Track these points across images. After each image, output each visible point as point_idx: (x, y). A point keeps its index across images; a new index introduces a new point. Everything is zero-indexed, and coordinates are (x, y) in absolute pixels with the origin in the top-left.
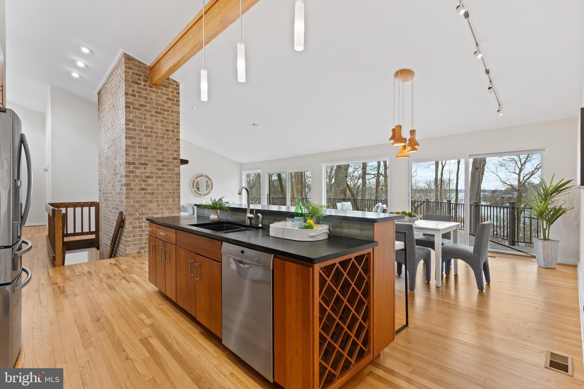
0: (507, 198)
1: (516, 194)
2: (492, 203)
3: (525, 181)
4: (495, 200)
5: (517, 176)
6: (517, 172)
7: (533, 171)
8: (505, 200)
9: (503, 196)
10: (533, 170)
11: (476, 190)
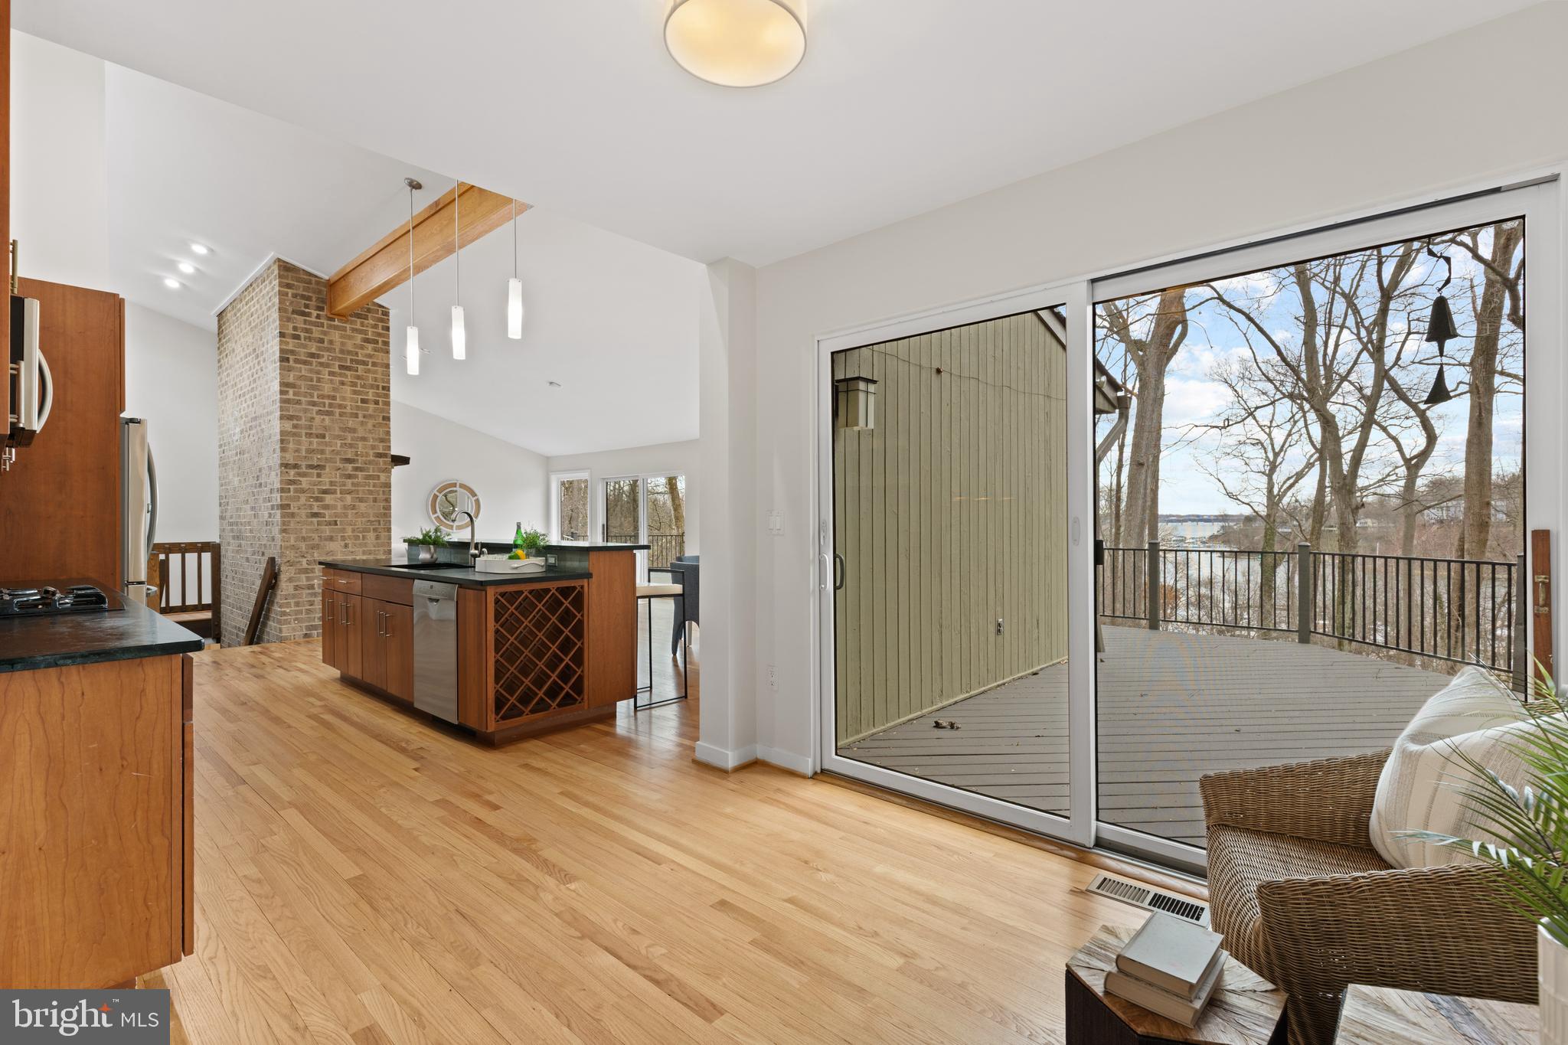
5: (1267, 481)
6: (1266, 473)
11: (1138, 516)
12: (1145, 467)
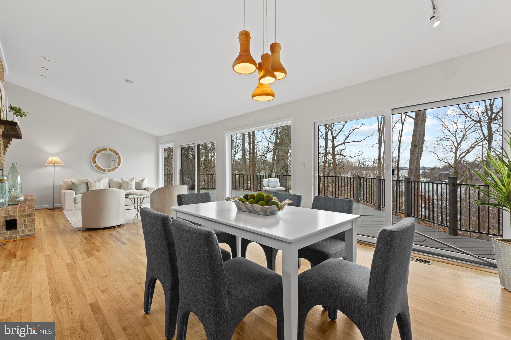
0: (445, 174)
1: (452, 171)
2: (431, 179)
3: (461, 159)
4: (434, 177)
5: (454, 154)
6: (454, 151)
7: (468, 150)
8: (443, 176)
9: (441, 173)
10: (469, 148)
11: (415, 167)
12: (418, 147)
